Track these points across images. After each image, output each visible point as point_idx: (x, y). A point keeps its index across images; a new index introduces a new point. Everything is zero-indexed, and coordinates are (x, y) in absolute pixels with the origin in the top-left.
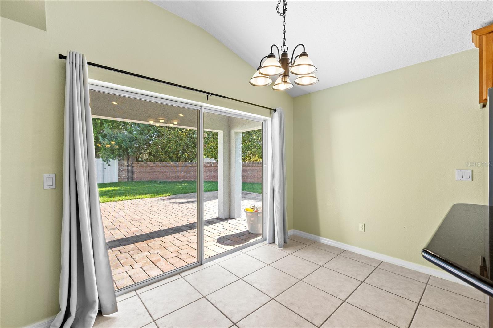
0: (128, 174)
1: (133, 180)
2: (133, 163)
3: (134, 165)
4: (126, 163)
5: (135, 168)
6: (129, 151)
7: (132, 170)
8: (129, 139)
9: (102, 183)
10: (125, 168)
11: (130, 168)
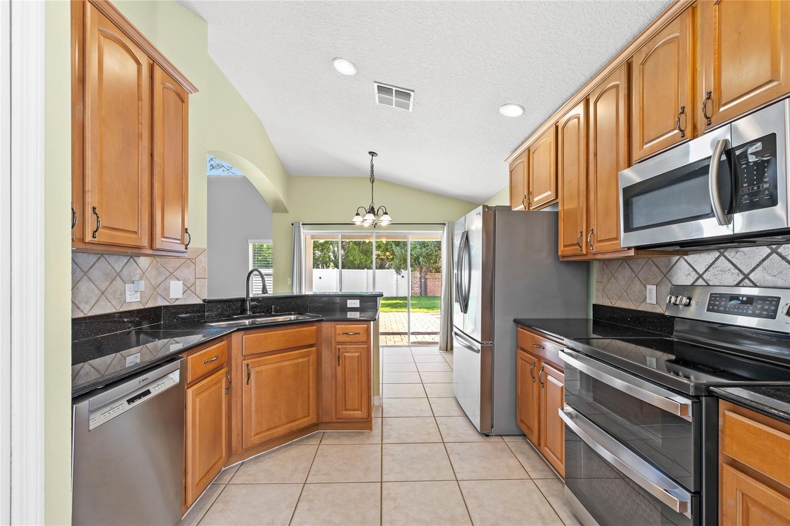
0: (421, 288)
1: (426, 295)
2: (426, 274)
3: (427, 277)
4: (419, 274)
5: (428, 280)
6: (420, 260)
7: (425, 283)
8: (420, 245)
9: (396, 296)
10: (418, 280)
11: (423, 280)
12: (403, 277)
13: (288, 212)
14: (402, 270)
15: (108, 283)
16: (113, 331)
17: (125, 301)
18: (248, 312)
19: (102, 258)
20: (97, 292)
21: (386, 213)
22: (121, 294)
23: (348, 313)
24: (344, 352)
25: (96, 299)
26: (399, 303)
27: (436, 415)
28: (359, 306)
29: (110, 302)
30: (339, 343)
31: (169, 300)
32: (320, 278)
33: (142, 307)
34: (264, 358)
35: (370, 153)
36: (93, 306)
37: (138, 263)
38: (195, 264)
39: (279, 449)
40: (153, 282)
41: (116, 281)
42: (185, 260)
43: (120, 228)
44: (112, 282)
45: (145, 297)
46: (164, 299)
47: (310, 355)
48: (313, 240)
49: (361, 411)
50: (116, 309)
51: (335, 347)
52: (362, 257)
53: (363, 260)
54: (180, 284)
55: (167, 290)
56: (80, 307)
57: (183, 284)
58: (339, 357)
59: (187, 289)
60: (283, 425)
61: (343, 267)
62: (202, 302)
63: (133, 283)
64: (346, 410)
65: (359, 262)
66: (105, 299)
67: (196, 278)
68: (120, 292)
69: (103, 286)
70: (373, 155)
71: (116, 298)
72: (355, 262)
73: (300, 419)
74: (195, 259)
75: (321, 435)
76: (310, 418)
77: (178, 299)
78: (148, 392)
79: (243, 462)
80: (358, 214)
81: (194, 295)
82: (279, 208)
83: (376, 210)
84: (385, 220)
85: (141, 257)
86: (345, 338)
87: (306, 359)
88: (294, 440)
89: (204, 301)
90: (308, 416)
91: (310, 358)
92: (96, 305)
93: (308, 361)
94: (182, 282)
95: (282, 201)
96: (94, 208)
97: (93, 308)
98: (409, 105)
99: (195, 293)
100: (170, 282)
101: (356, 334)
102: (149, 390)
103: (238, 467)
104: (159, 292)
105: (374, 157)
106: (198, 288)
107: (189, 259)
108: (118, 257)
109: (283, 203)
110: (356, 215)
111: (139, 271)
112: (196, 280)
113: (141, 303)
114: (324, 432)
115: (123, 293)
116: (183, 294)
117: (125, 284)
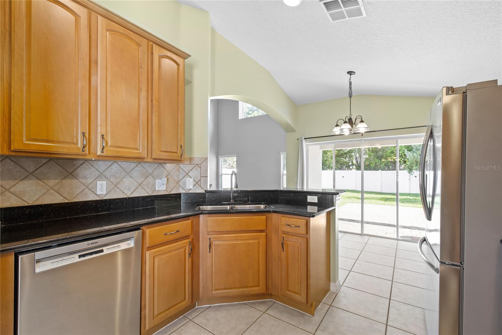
12: (416, 176)
13: (295, 131)
14: (415, 171)
15: (143, 179)
16: (145, 206)
17: (155, 190)
18: (232, 200)
19: (139, 165)
20: (135, 184)
21: (362, 121)
22: (152, 185)
23: (308, 206)
24: (287, 241)
25: (135, 188)
26: (408, 199)
27: (389, 323)
28: (317, 202)
29: (145, 190)
30: (284, 233)
31: (185, 190)
32: (343, 177)
33: (167, 193)
34: (222, 235)
35: (348, 73)
36: (133, 192)
37: (165, 167)
38: (200, 168)
39: (236, 305)
40: (176, 179)
41: (149, 178)
42: (195, 165)
43: (124, 146)
44: (146, 178)
45: (170, 187)
46: (183, 189)
47: (260, 239)
48: (322, 150)
49: (301, 296)
50: (149, 194)
51: (281, 236)
52: (377, 161)
53: (378, 164)
54: (192, 180)
55: (185, 183)
56: (124, 192)
57: (194, 180)
58: (283, 244)
59: (197, 183)
60: (237, 288)
61: (366, 169)
62: (204, 192)
63: (161, 179)
64: (289, 290)
65: (374, 165)
66: (141, 188)
67: (201, 177)
68: (152, 184)
69: (140, 181)
70: (351, 74)
71: (149, 188)
72: (371, 165)
73: (251, 287)
74: (201, 164)
75: (271, 304)
76: (259, 288)
77: (191, 189)
78: (102, 251)
79: (210, 306)
80: (337, 126)
81: (200, 187)
82: (288, 129)
83: (354, 120)
84: (362, 128)
85: (167, 164)
86: (288, 229)
87: (257, 241)
88: (250, 301)
89: (206, 191)
90: (258, 286)
91: (260, 240)
92: (135, 191)
93: (259, 243)
94: (193, 179)
95: (290, 124)
96: (103, 136)
97: (133, 193)
98: (360, 9)
99: (200, 186)
100: (186, 179)
101: (296, 226)
102: (103, 250)
103: (205, 309)
104: (180, 185)
105: (352, 75)
106: (202, 183)
107: (197, 164)
108: (151, 164)
109: (291, 125)
110: (336, 126)
111: (165, 172)
112: (202, 178)
113: (167, 191)
114: (275, 302)
115: (154, 185)
116: (193, 186)
117: (156, 179)
